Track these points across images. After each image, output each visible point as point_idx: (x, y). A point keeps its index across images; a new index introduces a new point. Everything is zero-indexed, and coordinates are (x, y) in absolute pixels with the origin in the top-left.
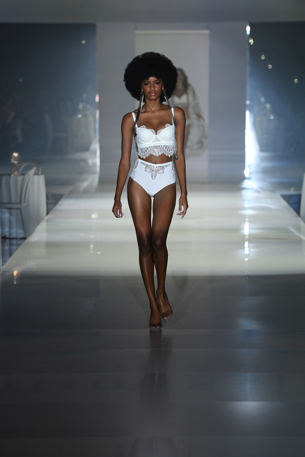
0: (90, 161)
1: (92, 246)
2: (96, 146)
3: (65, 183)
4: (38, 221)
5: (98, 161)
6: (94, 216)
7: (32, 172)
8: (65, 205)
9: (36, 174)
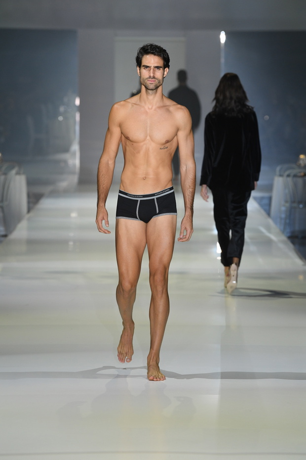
0: (70, 162)
1: (71, 243)
2: (76, 147)
3: (47, 183)
4: (19, 219)
5: (77, 162)
6: (74, 215)
7: (14, 172)
8: (46, 204)
9: (18, 173)
